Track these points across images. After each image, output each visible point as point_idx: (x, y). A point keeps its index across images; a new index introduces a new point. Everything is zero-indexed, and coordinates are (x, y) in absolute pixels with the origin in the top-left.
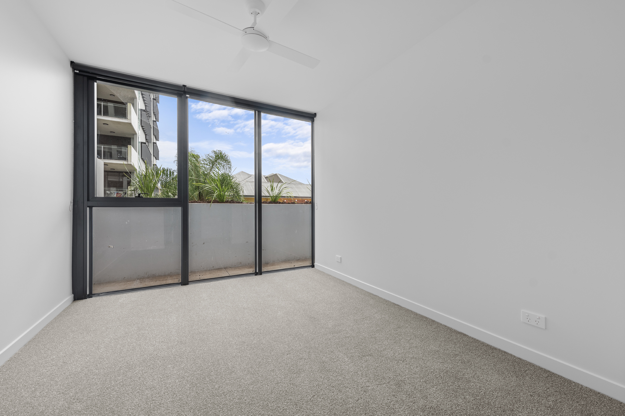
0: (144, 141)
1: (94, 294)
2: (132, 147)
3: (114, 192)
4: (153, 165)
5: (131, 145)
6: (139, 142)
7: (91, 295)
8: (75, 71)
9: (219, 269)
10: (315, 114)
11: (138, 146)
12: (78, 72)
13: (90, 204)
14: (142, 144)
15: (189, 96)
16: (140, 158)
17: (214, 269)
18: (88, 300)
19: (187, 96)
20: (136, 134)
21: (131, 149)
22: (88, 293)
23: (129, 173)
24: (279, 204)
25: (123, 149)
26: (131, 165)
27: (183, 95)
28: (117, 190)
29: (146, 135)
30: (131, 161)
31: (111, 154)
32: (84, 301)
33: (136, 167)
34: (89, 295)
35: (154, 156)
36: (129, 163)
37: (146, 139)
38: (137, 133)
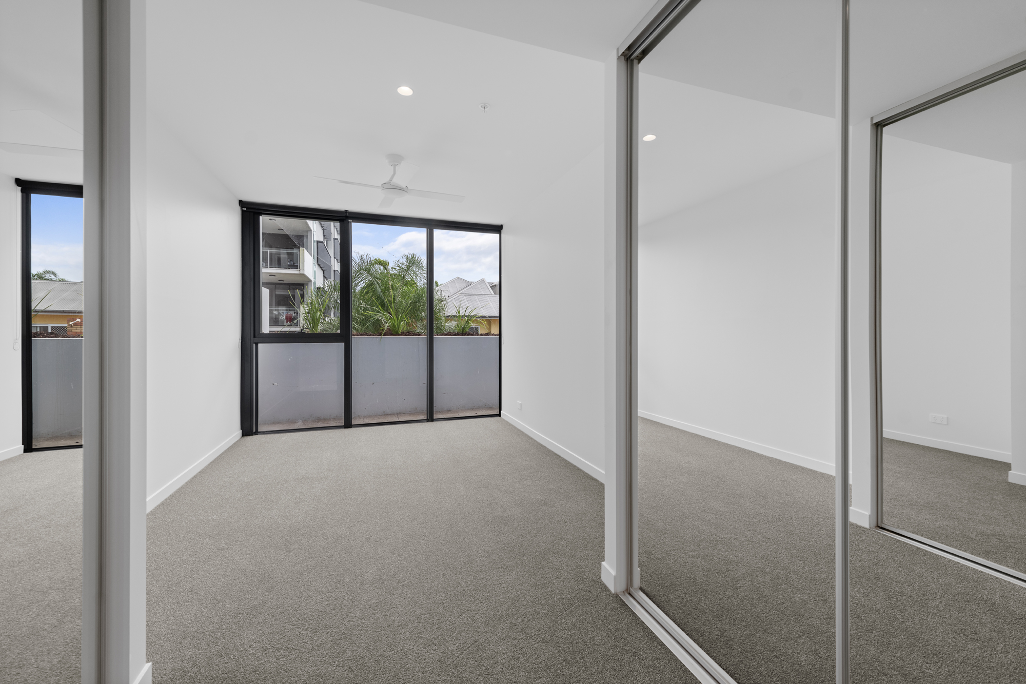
0: (321, 239)
1: (260, 432)
2: (305, 251)
3: (283, 313)
4: (334, 271)
5: (303, 247)
6: (314, 241)
7: (257, 433)
8: (243, 209)
9: (392, 414)
10: (502, 226)
11: (313, 246)
12: (245, 209)
13: (256, 340)
14: (319, 243)
15: (351, 221)
16: (316, 264)
17: (385, 415)
18: (255, 437)
19: (349, 221)
20: (311, 230)
21: (304, 253)
22: (254, 431)
23: (301, 285)
24: (467, 335)
25: (295, 251)
26: (304, 274)
27: (345, 220)
28: (286, 310)
29: (323, 230)
30: (304, 270)
31: (279, 259)
32: (251, 437)
33: (311, 277)
34: (255, 432)
35: (335, 258)
36: (301, 272)
37: (324, 236)
38: (312, 228)
